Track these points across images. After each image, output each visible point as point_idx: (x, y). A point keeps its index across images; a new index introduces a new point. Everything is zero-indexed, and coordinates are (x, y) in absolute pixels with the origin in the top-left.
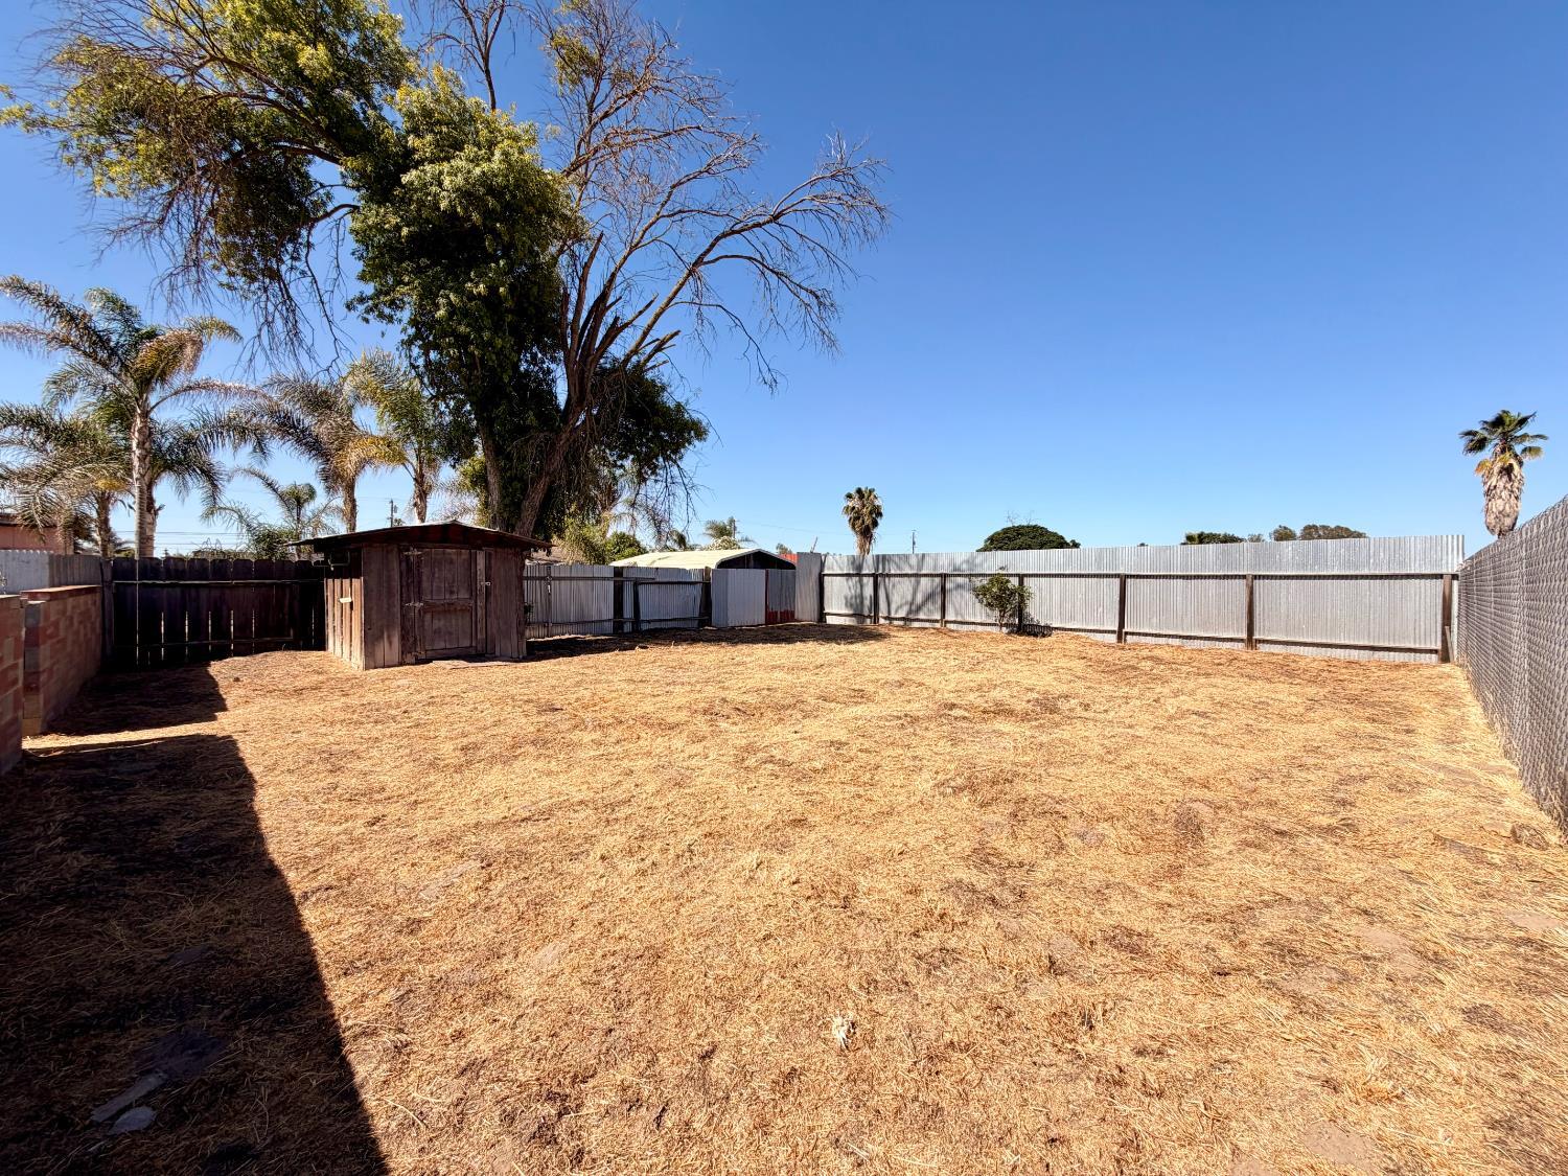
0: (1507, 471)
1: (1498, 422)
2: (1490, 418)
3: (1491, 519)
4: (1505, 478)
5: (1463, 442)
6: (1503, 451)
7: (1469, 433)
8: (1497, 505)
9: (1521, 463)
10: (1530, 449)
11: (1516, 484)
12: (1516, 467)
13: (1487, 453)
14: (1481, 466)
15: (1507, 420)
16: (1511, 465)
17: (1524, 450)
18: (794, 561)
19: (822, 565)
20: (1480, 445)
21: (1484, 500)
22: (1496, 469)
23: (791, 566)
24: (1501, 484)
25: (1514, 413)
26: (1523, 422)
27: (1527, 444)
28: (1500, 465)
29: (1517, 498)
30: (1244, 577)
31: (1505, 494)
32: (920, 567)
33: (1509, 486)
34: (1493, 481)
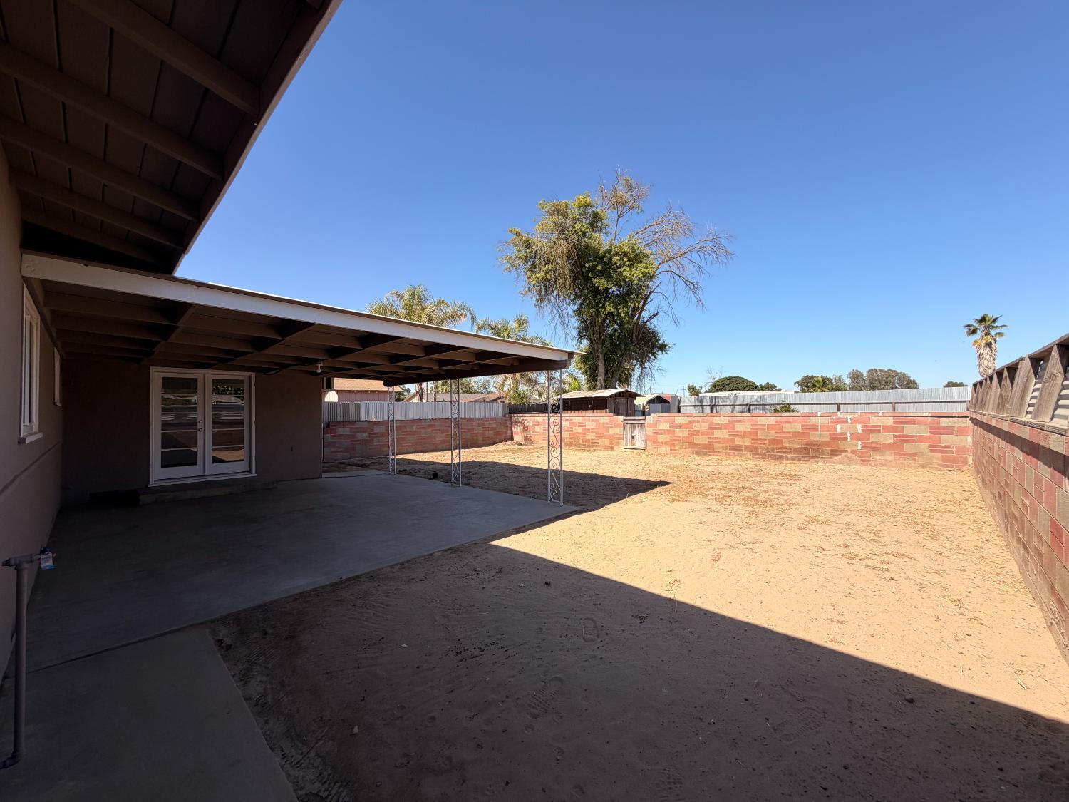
0: (989, 345)
1: (983, 320)
2: (979, 318)
3: (982, 370)
4: (988, 349)
5: (966, 330)
6: (986, 335)
7: (968, 326)
8: (985, 363)
9: (995, 341)
10: (999, 334)
11: (993, 352)
12: (993, 343)
13: (977, 336)
14: (975, 342)
15: (987, 319)
16: (991, 343)
17: (996, 334)
18: (669, 400)
19: (679, 402)
20: (974, 331)
21: (978, 360)
22: (983, 345)
23: (668, 402)
24: (986, 352)
25: (990, 315)
26: (995, 320)
27: (998, 331)
28: (984, 342)
29: (994, 359)
30: (891, 403)
31: (988, 357)
32: (735, 402)
33: (989, 353)
34: (982, 350)
